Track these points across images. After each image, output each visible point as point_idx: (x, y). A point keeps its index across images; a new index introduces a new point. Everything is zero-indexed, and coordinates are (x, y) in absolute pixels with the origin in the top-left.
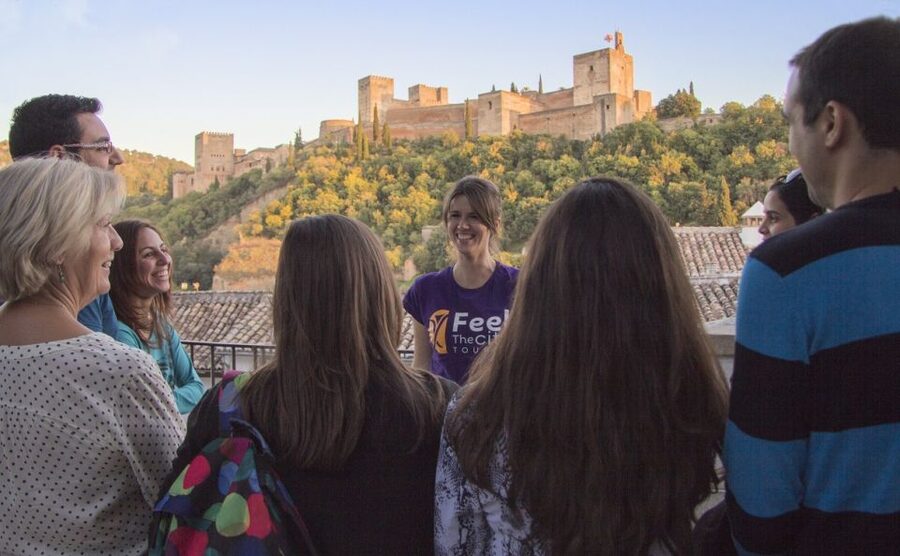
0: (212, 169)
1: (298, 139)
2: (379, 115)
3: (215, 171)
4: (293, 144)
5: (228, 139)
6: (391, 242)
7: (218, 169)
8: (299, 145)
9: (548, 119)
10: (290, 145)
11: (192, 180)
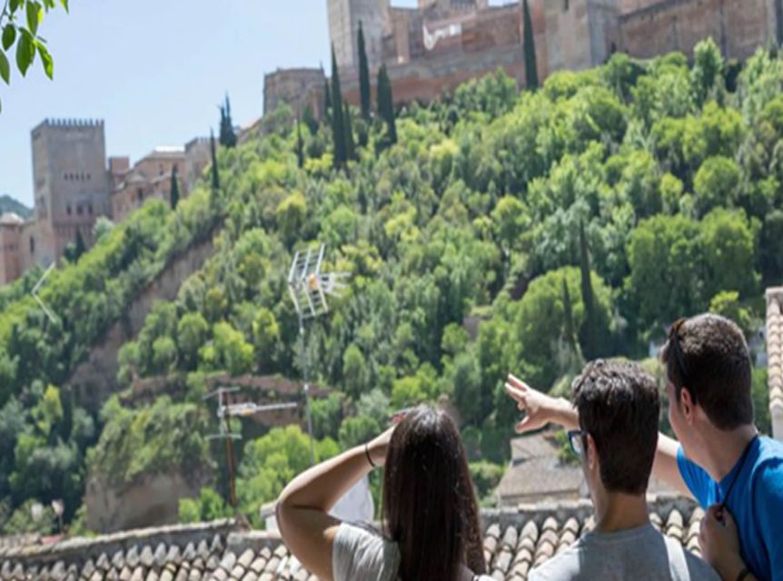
0: (69, 211)
1: (226, 123)
2: (368, 48)
3: (75, 217)
4: (217, 135)
5: (93, 132)
6: (409, 354)
7: (80, 210)
8: (228, 136)
9: (675, 18)
10: (212, 139)
11: (32, 241)
